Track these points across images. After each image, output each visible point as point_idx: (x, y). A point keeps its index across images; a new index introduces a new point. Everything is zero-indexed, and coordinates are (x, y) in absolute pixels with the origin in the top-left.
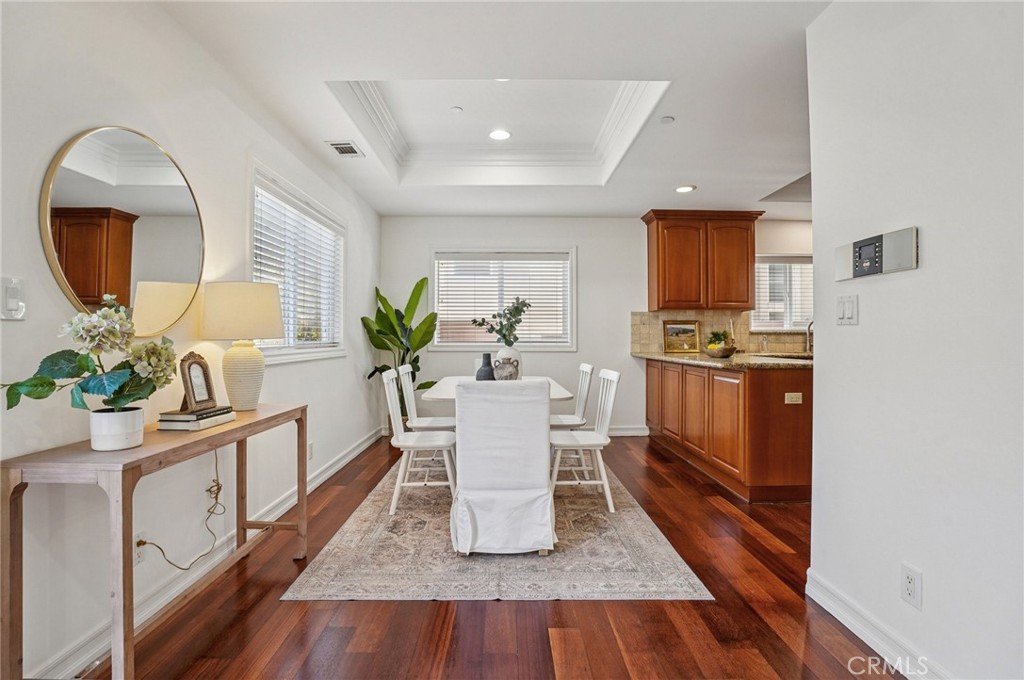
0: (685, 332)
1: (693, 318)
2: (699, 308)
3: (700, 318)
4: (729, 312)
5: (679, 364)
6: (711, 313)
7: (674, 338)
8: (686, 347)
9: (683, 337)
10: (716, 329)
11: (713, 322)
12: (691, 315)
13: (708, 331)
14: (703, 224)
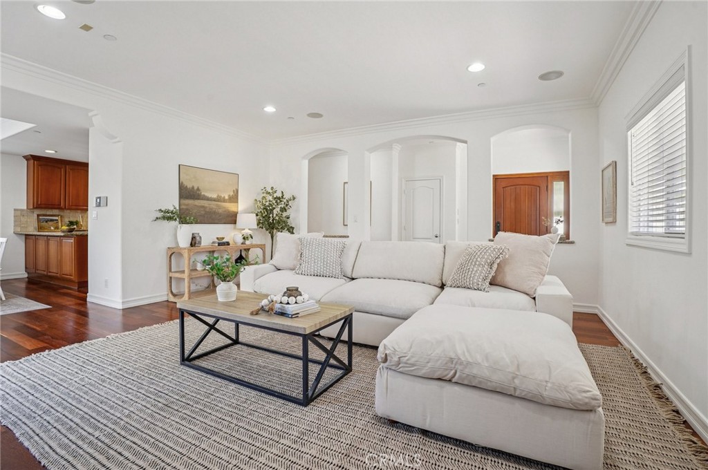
0: (52, 220)
1: (57, 213)
2: (59, 208)
3: (62, 214)
4: (79, 211)
5: (45, 236)
6: (68, 211)
7: (44, 224)
8: (52, 228)
9: (50, 223)
10: (72, 219)
11: (70, 216)
12: (56, 212)
13: (67, 220)
14: (63, 166)
